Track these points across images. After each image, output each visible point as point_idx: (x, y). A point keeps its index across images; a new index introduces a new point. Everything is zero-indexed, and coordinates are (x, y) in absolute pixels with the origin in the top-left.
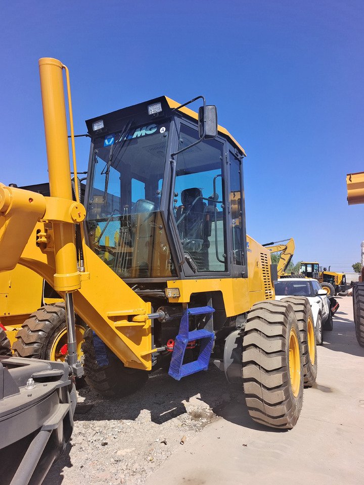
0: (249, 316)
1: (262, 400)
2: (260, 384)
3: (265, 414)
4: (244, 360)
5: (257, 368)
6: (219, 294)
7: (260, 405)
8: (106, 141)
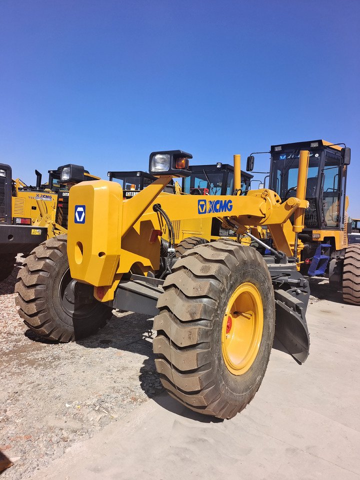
0: (347, 250)
1: (352, 289)
2: (352, 281)
3: (352, 296)
4: (344, 271)
5: (352, 274)
6: (334, 238)
7: (351, 291)
8: (281, 157)
